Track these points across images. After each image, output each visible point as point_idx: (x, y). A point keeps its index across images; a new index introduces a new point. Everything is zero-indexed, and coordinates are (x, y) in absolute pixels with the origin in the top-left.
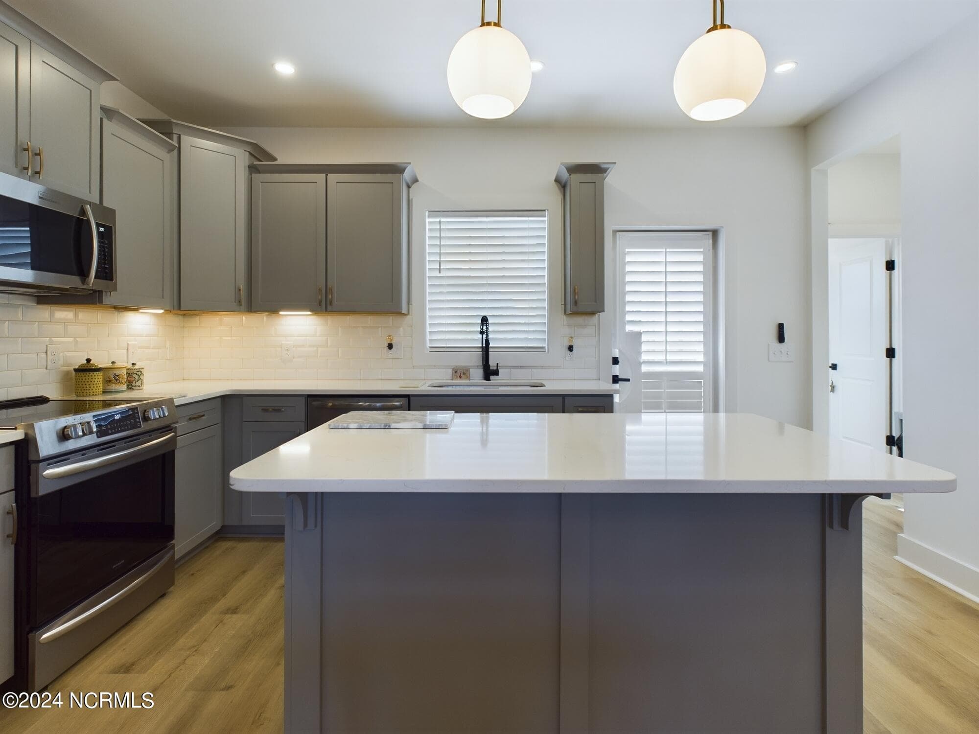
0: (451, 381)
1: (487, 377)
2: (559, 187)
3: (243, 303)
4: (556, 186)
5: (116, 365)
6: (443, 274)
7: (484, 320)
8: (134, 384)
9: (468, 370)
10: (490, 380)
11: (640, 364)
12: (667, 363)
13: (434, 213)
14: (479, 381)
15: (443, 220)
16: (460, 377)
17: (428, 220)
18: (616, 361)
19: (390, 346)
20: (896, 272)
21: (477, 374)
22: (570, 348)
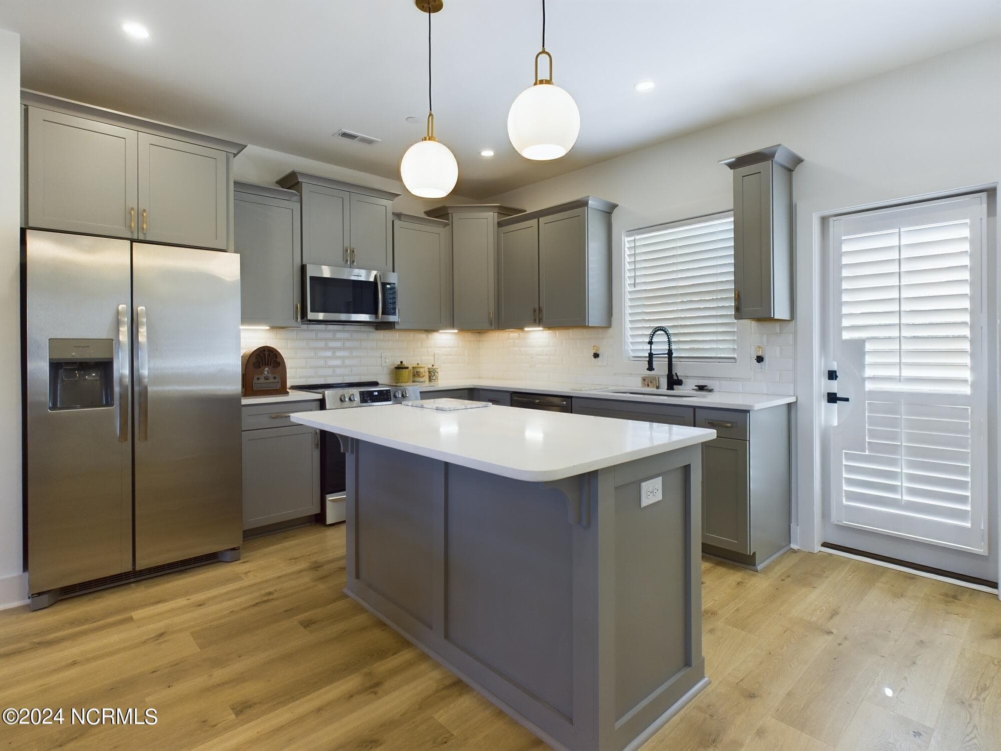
0: (641, 389)
1: (670, 387)
3: (493, 323)
5: (419, 366)
6: (638, 288)
8: (431, 378)
9: (655, 379)
10: (673, 389)
11: (864, 379)
12: (899, 379)
13: (631, 232)
15: (637, 237)
16: (648, 386)
17: (624, 239)
18: (832, 375)
19: (596, 356)
22: (760, 359)
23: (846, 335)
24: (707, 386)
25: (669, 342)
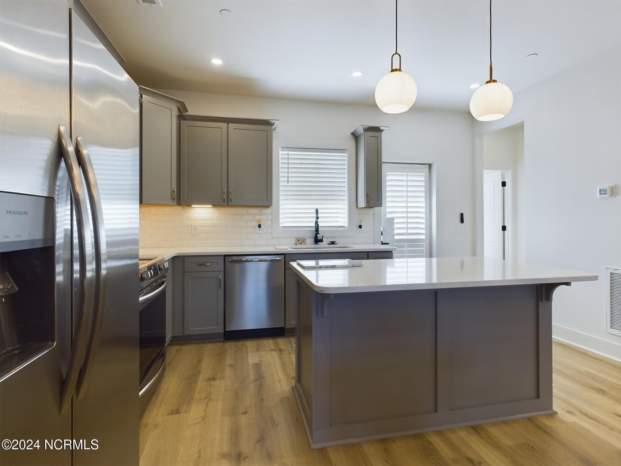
0: (296, 246)
1: (316, 243)
2: (353, 138)
3: (175, 200)
4: (351, 136)
6: (289, 184)
7: (317, 211)
9: (305, 240)
10: (318, 245)
11: (394, 235)
12: (407, 234)
13: (284, 148)
14: (312, 246)
15: (290, 153)
16: (301, 244)
17: (281, 152)
18: (382, 233)
19: (260, 226)
20: (506, 188)
21: (310, 242)
22: (360, 227)
23: (388, 216)
24: (336, 242)
25: (317, 218)
